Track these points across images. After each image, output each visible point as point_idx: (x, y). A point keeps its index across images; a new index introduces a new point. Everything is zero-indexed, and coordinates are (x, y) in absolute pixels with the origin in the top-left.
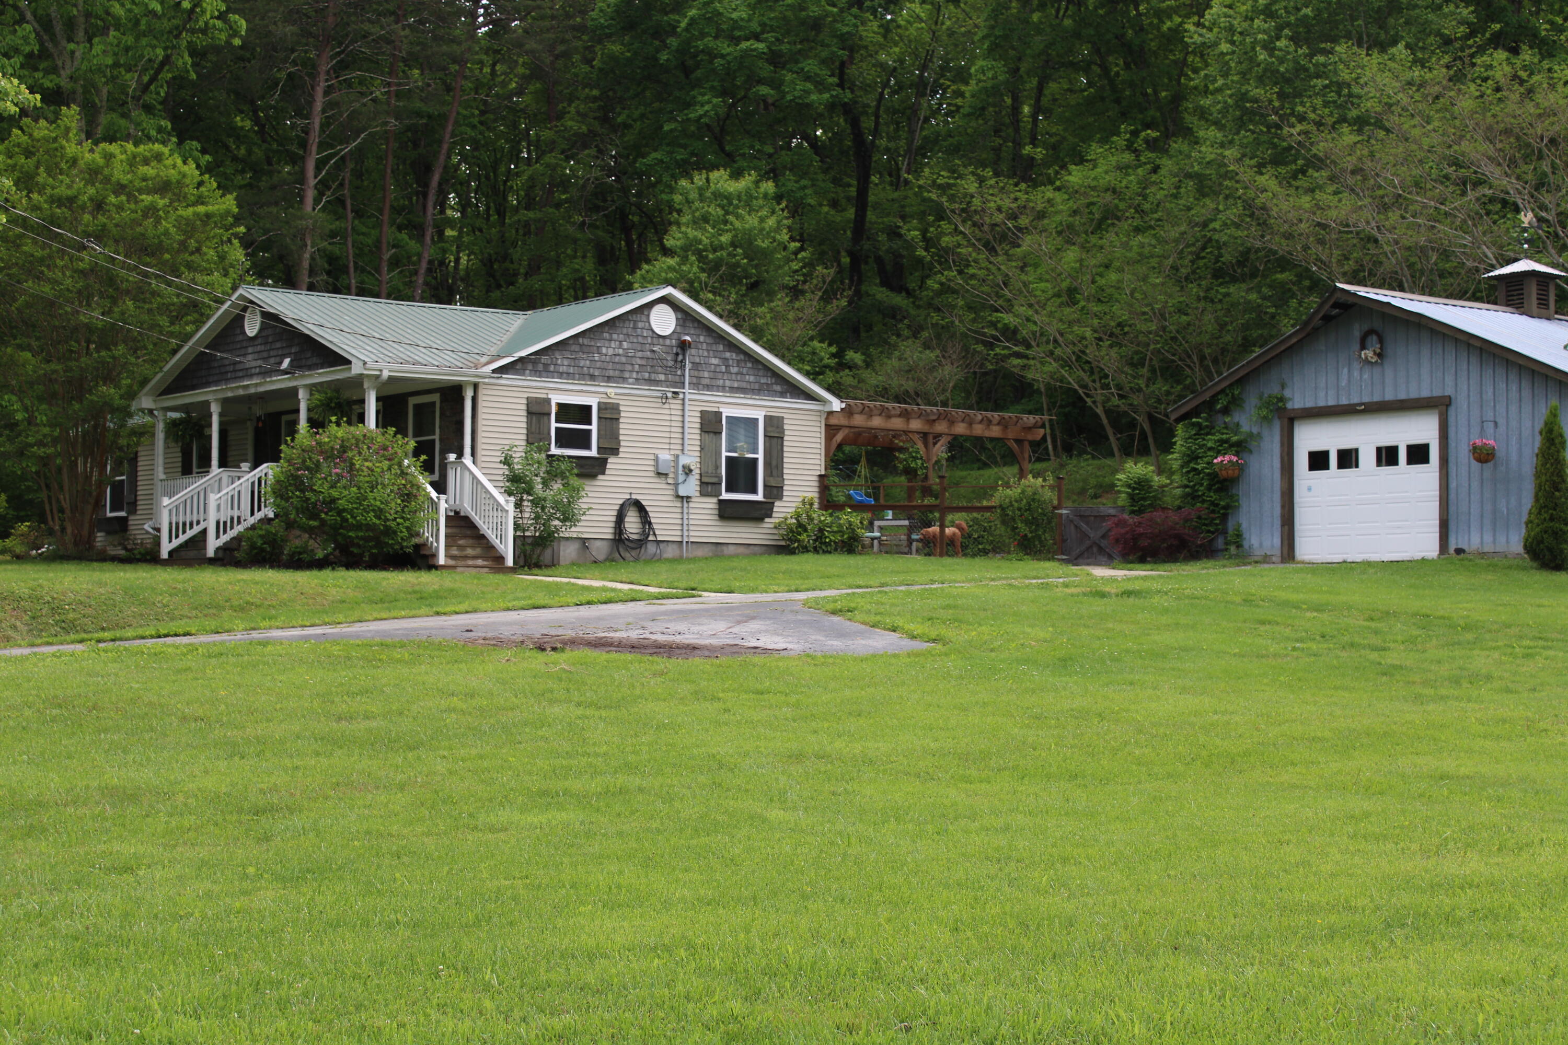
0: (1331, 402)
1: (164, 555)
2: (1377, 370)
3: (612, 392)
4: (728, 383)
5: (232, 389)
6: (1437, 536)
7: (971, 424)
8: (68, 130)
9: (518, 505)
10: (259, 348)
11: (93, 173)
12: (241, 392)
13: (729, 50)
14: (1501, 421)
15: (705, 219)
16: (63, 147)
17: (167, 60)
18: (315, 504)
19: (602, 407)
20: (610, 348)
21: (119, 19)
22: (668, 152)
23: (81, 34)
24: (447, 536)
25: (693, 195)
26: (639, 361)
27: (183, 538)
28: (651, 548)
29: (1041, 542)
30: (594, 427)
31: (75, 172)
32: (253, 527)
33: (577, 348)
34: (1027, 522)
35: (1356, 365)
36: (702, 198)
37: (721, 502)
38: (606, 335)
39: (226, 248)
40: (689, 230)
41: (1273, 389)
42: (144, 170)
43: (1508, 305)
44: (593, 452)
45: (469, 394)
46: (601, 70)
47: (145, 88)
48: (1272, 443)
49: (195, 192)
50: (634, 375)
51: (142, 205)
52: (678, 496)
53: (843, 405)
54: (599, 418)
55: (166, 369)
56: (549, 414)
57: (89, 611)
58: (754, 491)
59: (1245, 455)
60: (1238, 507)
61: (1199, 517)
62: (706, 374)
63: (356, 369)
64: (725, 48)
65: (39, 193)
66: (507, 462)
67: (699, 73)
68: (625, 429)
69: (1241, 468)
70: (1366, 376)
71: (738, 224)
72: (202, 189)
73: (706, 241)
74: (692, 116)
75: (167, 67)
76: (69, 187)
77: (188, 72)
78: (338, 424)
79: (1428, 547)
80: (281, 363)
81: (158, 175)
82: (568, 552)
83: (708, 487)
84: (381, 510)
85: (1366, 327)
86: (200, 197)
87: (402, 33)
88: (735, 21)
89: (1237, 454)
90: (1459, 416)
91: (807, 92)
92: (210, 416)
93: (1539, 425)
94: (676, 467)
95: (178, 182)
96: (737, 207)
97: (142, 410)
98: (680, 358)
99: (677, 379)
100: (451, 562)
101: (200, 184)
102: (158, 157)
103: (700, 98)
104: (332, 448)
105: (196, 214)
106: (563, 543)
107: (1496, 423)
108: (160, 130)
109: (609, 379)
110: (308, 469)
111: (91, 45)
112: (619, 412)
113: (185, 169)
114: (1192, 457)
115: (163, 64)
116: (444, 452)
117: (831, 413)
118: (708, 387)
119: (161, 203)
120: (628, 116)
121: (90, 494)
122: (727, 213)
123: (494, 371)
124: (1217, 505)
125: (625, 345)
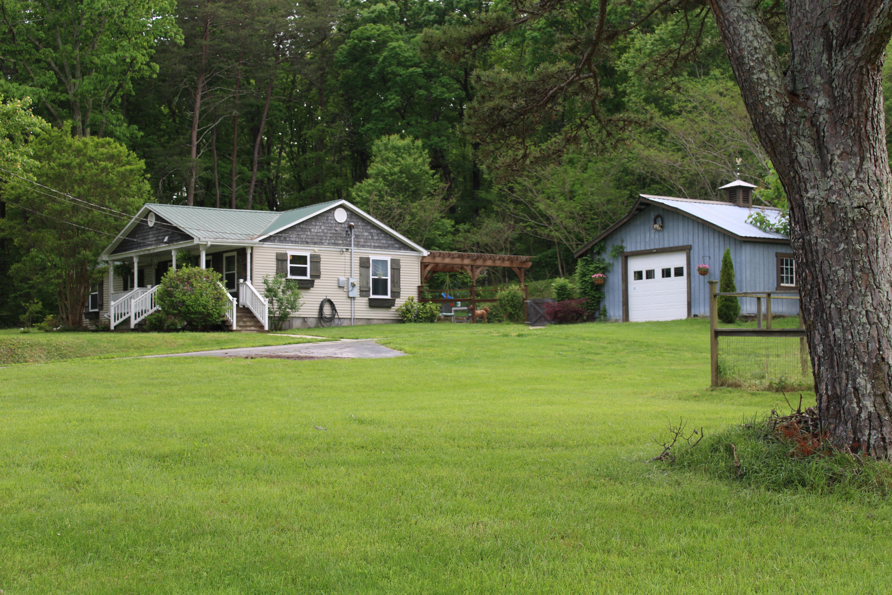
0: (643, 249)
1: (112, 328)
2: (661, 234)
3: (316, 249)
4: (373, 244)
5: (143, 251)
6: (686, 309)
7: (494, 261)
8: (67, 132)
9: (271, 302)
10: (154, 232)
11: (79, 152)
12: (147, 252)
13: (404, 72)
14: (712, 256)
15: (387, 159)
16: (64, 140)
17: (120, 86)
18: (176, 303)
19: (312, 256)
20: (316, 229)
21: (97, 65)
22: (375, 124)
23: (78, 74)
24: (237, 317)
25: (382, 148)
26: (330, 235)
27: (121, 320)
28: (336, 321)
29: (518, 316)
30: (308, 266)
31: (70, 151)
32: (152, 315)
33: (299, 229)
34: (511, 306)
35: (653, 232)
36: (386, 149)
37: (370, 299)
38: (313, 223)
39: (141, 185)
40: (379, 165)
41: (618, 243)
42: (101, 150)
43: (730, 202)
44: (308, 277)
45: (249, 252)
46: (342, 82)
47: (111, 99)
48: (618, 267)
49: (126, 159)
50: (327, 241)
51: (101, 166)
52: (349, 297)
53: (429, 253)
54: (311, 262)
55: (113, 242)
56: (286, 260)
57: (72, 350)
58: (386, 294)
59: (607, 274)
60: (604, 298)
61: (587, 303)
62: (362, 240)
63: (196, 241)
64: (401, 71)
65: (54, 162)
66: (266, 282)
67: (390, 84)
68: (324, 267)
69: (605, 280)
70: (657, 236)
71: (403, 162)
72: (130, 158)
73: (387, 171)
74: (385, 106)
75: (121, 89)
76: (67, 159)
77: (131, 91)
78: (187, 267)
79: (682, 314)
80: (164, 239)
81: (108, 152)
82: (297, 323)
83: (364, 293)
84: (206, 305)
85: (656, 214)
86: (129, 161)
87: (239, 68)
88: (407, 58)
89: (603, 273)
90: (695, 254)
91: (443, 93)
92: (133, 263)
93: (722, 258)
94: (348, 284)
95: (118, 155)
96: (403, 153)
97: (104, 261)
98: (349, 233)
99: (348, 243)
100: (239, 329)
101: (129, 155)
102: (109, 143)
103: (389, 97)
104: (184, 278)
105: (126, 170)
106: (294, 319)
107: (710, 257)
108: (118, 119)
109: (315, 243)
110: (173, 287)
111: (83, 80)
112: (320, 258)
113: (121, 149)
114: (584, 275)
115: (118, 88)
116: (239, 278)
117: (424, 257)
118: (363, 246)
119: (110, 165)
120: (359, 104)
121: (80, 301)
122: (398, 156)
123: (260, 241)
124: (594, 297)
125: (323, 227)
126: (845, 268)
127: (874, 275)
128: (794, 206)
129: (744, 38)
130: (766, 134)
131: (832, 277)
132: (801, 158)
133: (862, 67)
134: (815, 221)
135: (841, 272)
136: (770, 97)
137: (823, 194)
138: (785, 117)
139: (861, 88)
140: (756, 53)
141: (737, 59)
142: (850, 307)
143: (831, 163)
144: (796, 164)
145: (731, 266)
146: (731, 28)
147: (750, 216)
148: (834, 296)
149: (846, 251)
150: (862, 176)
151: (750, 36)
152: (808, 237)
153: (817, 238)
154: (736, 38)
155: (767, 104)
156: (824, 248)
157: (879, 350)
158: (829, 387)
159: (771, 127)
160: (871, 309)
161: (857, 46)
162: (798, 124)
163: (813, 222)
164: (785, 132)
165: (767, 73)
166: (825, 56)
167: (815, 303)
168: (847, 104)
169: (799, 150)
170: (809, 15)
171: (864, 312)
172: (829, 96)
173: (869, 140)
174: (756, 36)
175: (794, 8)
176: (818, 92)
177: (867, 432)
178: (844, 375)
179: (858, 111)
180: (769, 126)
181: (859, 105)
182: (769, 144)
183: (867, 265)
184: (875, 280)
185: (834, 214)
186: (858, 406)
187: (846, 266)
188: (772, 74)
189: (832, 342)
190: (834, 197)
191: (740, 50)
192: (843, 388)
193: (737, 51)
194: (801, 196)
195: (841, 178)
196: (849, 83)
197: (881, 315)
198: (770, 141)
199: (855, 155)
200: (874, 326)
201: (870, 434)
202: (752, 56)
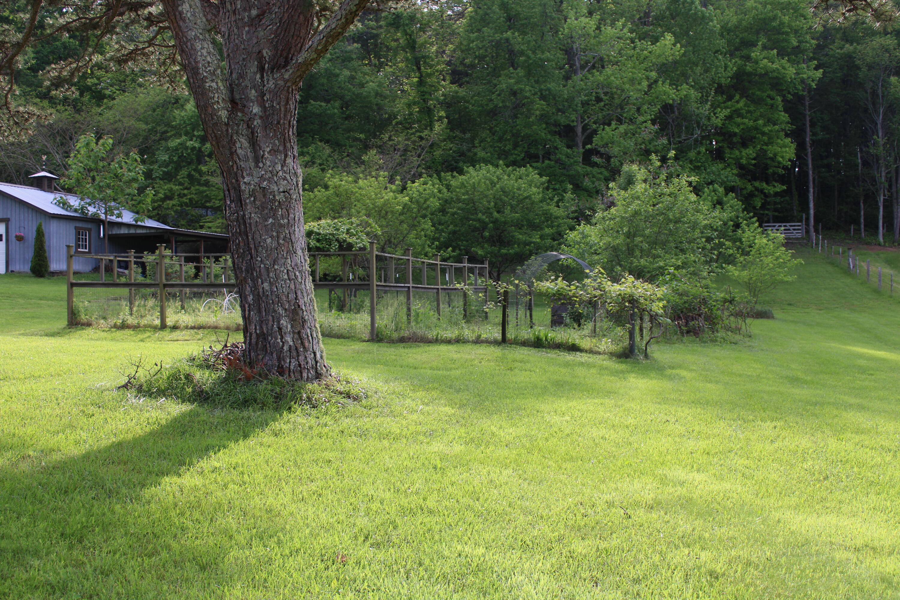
6: (5, 266)
43: (37, 187)
90: (12, 225)
107: (24, 228)
126: (272, 237)
127: (292, 243)
128: (230, 189)
129: (199, 53)
130: (213, 131)
131: (262, 244)
132: (239, 151)
133: (289, 87)
134: (250, 201)
135: (269, 241)
136: (218, 102)
137: (256, 180)
138: (228, 118)
139: (287, 103)
140: (209, 66)
141: (193, 69)
142: (276, 267)
143: (262, 157)
144: (235, 157)
145: (43, 235)
146: (189, 44)
147: (55, 199)
148: (263, 258)
149: (273, 224)
150: (285, 169)
151: (204, 52)
152: (242, 213)
153: (251, 213)
154: (192, 52)
155: (215, 107)
156: (257, 222)
157: (296, 299)
158: (258, 327)
159: (217, 125)
160: (290, 268)
161: (286, 70)
162: (238, 125)
163: (248, 201)
164: (227, 130)
165: (217, 83)
166: (258, 76)
167: (246, 263)
168: (275, 113)
169: (238, 145)
170: (246, 43)
171: (286, 271)
172: (261, 106)
173: (290, 142)
174: (209, 53)
175: (233, 36)
176: (253, 102)
177: (288, 361)
178: (270, 318)
179: (284, 119)
180: (216, 124)
181: (285, 115)
182: (214, 139)
183: (288, 236)
184: (293, 247)
185: (264, 196)
186: (282, 341)
187: (273, 235)
188: (220, 84)
189: (261, 293)
190: (265, 183)
191: (196, 63)
192: (269, 328)
193: (193, 63)
194: (237, 180)
195: (270, 169)
196: (278, 98)
197: (297, 273)
198: (216, 136)
199: (281, 152)
200: (292, 282)
201: (290, 362)
202: (206, 68)
